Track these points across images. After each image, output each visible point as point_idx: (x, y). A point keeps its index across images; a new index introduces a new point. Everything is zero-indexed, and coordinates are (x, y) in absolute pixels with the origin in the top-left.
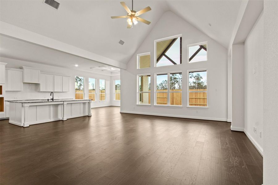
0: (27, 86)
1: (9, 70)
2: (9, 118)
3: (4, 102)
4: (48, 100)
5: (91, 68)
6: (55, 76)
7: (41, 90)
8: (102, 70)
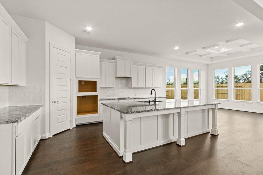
0: (119, 81)
1: (103, 62)
2: (103, 121)
3: (99, 101)
4: (149, 102)
5: (187, 53)
6: (146, 67)
7: (133, 86)
8: (200, 56)
